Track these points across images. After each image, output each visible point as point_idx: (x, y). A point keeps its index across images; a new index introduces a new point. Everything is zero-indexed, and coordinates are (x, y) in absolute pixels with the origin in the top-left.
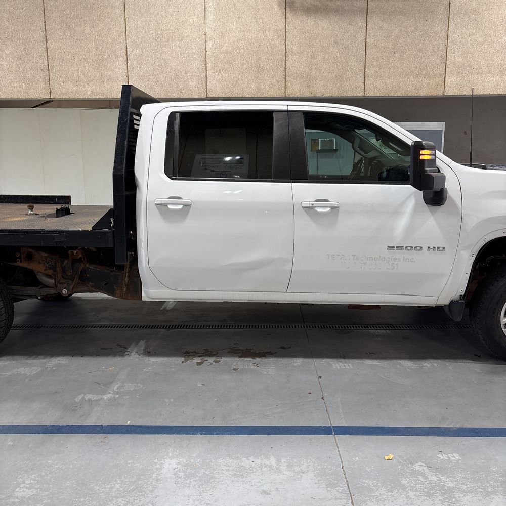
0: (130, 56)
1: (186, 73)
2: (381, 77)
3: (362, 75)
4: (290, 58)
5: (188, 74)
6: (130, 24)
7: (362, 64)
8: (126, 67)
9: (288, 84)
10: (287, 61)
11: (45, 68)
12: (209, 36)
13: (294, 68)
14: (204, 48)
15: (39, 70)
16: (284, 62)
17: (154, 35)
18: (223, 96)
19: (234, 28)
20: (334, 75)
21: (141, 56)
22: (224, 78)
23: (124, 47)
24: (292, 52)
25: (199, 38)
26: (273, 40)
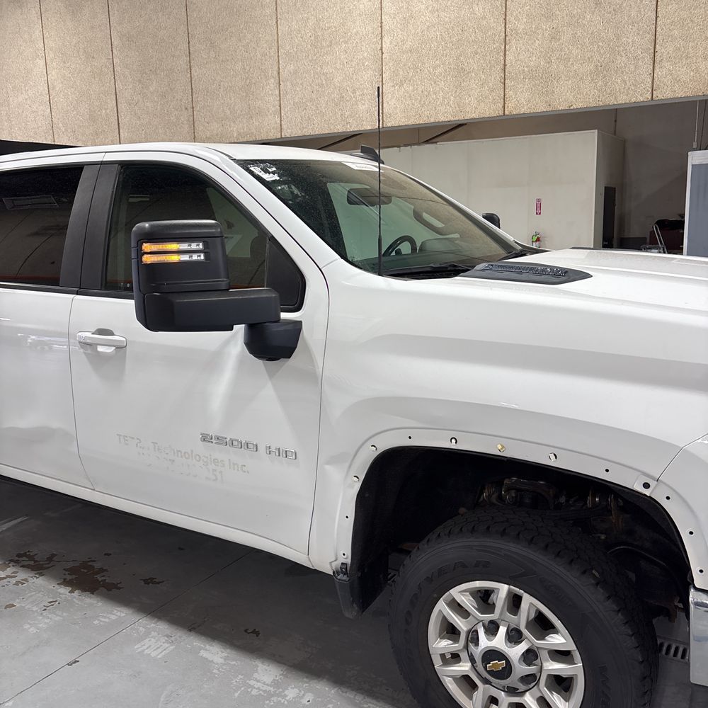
0: (284, 74)
1: (354, 92)
2: (687, 57)
3: (648, 59)
4: (513, 45)
5: (358, 93)
6: (283, 28)
7: (650, 37)
8: (277, 92)
9: (510, 93)
10: (507, 53)
11: (189, 106)
12: (386, 28)
13: (519, 63)
14: (379, 47)
15: (183, 108)
16: (502, 54)
17: (313, 38)
18: (407, 123)
19: (423, 7)
20: (592, 67)
21: (296, 72)
22: (408, 92)
23: (276, 63)
24: (517, 34)
25: (373, 33)
26: (484, 18)
